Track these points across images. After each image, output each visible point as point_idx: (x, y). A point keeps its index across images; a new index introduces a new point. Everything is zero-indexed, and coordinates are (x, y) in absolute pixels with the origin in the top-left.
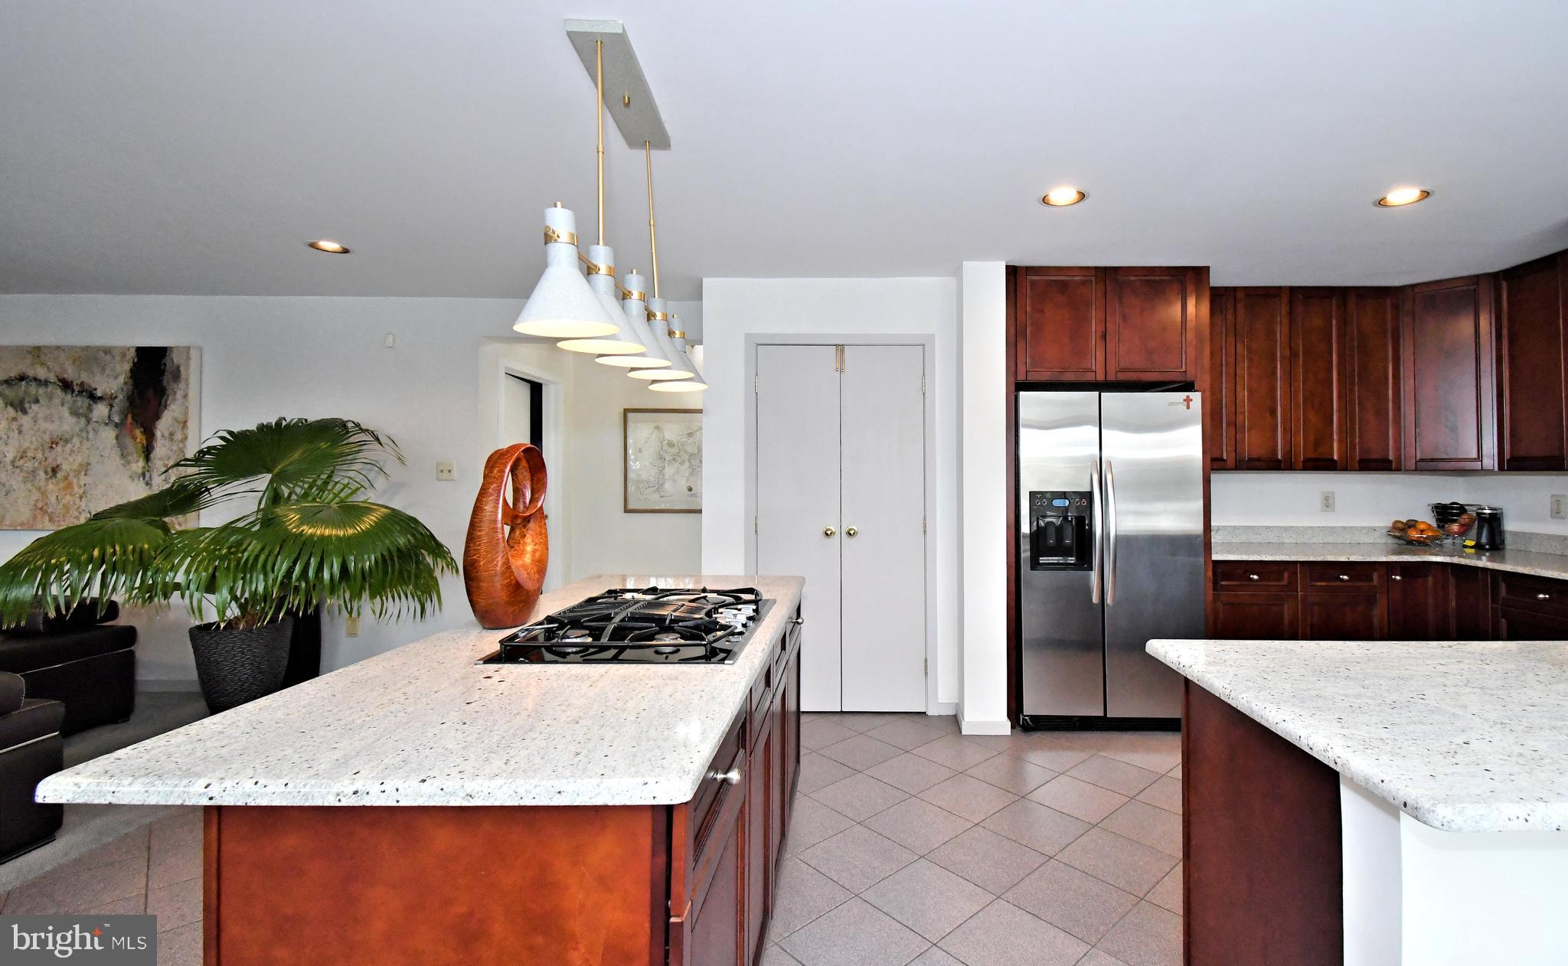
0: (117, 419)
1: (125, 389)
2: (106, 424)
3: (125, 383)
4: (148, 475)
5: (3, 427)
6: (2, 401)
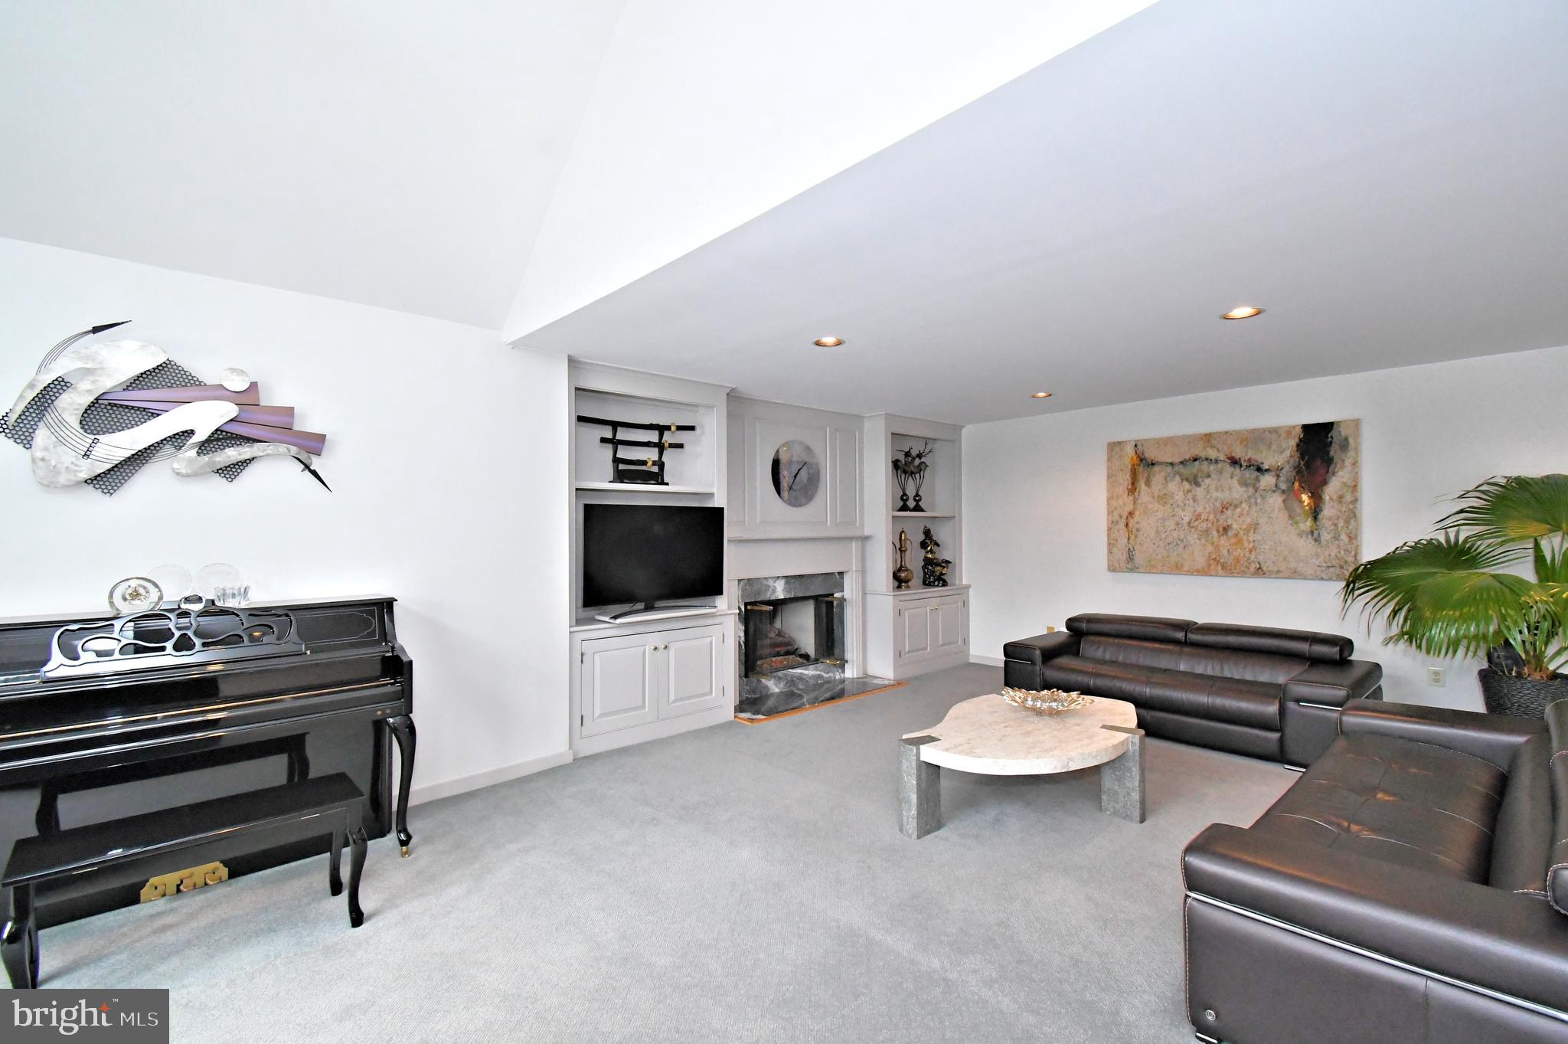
0: (1283, 487)
1: (1292, 461)
2: (1274, 491)
3: (1291, 457)
4: (1316, 533)
5: (1179, 497)
6: (1178, 478)
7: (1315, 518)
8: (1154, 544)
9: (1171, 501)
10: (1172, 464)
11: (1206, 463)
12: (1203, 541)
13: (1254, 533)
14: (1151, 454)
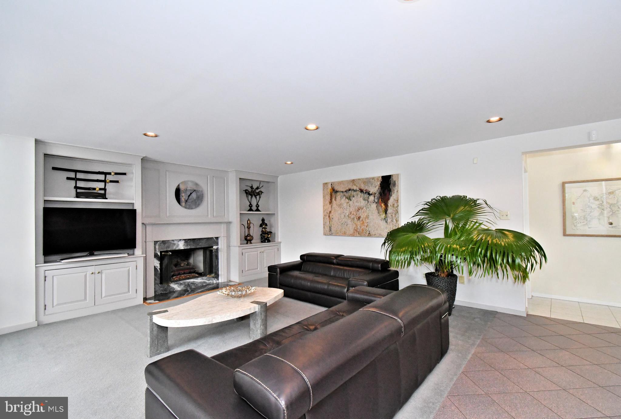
0: (376, 201)
2: (373, 203)
3: (378, 189)
4: (386, 219)
5: (345, 205)
6: (344, 197)
7: (386, 213)
8: (338, 224)
9: (342, 207)
10: (343, 192)
11: (353, 191)
12: (352, 222)
13: (368, 219)
14: (336, 188)
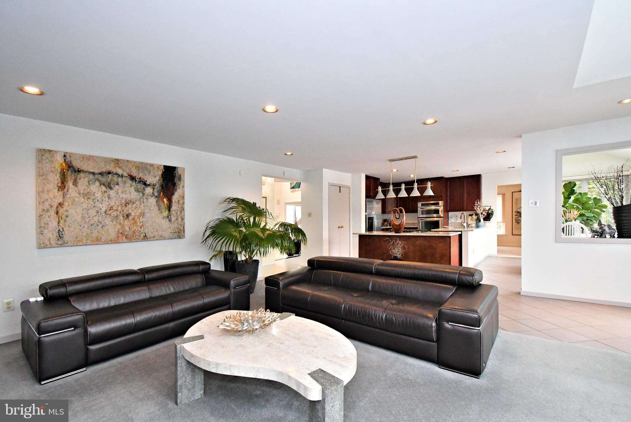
0: (156, 194)
1: (159, 182)
2: (152, 196)
3: (159, 180)
4: (169, 217)
5: (99, 195)
6: (97, 183)
7: (169, 210)
8: (81, 226)
9: (93, 197)
10: (94, 174)
11: (116, 176)
12: (114, 223)
13: (143, 217)
14: (77, 164)
